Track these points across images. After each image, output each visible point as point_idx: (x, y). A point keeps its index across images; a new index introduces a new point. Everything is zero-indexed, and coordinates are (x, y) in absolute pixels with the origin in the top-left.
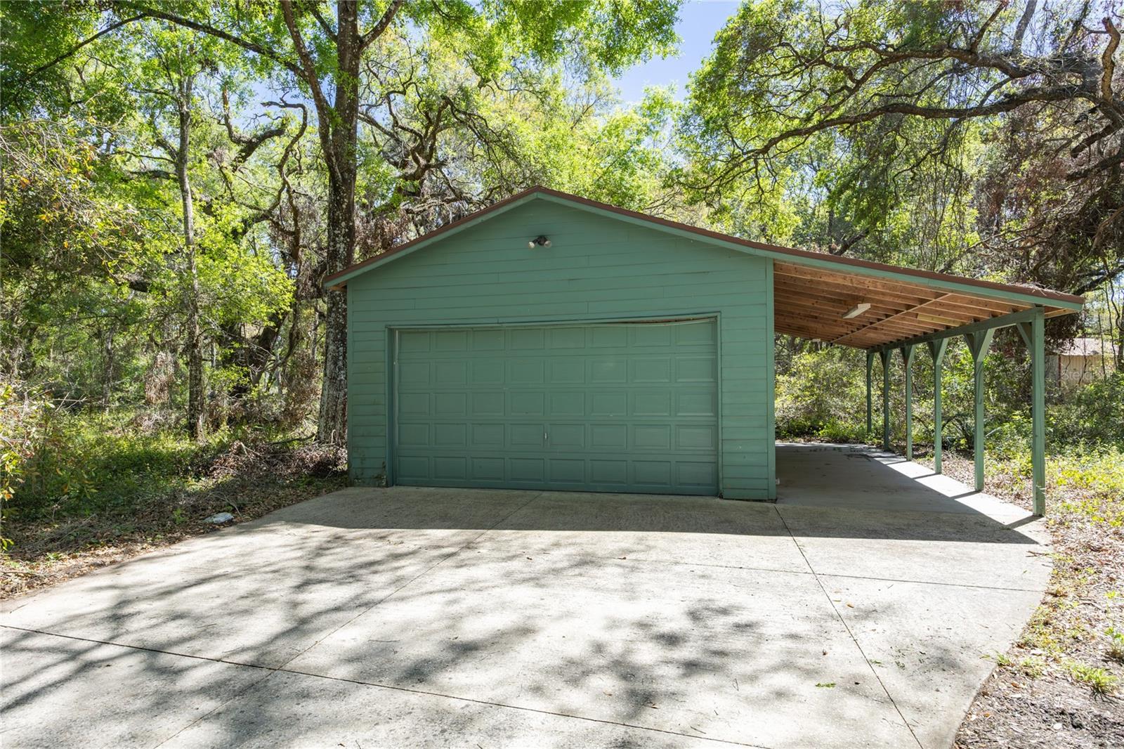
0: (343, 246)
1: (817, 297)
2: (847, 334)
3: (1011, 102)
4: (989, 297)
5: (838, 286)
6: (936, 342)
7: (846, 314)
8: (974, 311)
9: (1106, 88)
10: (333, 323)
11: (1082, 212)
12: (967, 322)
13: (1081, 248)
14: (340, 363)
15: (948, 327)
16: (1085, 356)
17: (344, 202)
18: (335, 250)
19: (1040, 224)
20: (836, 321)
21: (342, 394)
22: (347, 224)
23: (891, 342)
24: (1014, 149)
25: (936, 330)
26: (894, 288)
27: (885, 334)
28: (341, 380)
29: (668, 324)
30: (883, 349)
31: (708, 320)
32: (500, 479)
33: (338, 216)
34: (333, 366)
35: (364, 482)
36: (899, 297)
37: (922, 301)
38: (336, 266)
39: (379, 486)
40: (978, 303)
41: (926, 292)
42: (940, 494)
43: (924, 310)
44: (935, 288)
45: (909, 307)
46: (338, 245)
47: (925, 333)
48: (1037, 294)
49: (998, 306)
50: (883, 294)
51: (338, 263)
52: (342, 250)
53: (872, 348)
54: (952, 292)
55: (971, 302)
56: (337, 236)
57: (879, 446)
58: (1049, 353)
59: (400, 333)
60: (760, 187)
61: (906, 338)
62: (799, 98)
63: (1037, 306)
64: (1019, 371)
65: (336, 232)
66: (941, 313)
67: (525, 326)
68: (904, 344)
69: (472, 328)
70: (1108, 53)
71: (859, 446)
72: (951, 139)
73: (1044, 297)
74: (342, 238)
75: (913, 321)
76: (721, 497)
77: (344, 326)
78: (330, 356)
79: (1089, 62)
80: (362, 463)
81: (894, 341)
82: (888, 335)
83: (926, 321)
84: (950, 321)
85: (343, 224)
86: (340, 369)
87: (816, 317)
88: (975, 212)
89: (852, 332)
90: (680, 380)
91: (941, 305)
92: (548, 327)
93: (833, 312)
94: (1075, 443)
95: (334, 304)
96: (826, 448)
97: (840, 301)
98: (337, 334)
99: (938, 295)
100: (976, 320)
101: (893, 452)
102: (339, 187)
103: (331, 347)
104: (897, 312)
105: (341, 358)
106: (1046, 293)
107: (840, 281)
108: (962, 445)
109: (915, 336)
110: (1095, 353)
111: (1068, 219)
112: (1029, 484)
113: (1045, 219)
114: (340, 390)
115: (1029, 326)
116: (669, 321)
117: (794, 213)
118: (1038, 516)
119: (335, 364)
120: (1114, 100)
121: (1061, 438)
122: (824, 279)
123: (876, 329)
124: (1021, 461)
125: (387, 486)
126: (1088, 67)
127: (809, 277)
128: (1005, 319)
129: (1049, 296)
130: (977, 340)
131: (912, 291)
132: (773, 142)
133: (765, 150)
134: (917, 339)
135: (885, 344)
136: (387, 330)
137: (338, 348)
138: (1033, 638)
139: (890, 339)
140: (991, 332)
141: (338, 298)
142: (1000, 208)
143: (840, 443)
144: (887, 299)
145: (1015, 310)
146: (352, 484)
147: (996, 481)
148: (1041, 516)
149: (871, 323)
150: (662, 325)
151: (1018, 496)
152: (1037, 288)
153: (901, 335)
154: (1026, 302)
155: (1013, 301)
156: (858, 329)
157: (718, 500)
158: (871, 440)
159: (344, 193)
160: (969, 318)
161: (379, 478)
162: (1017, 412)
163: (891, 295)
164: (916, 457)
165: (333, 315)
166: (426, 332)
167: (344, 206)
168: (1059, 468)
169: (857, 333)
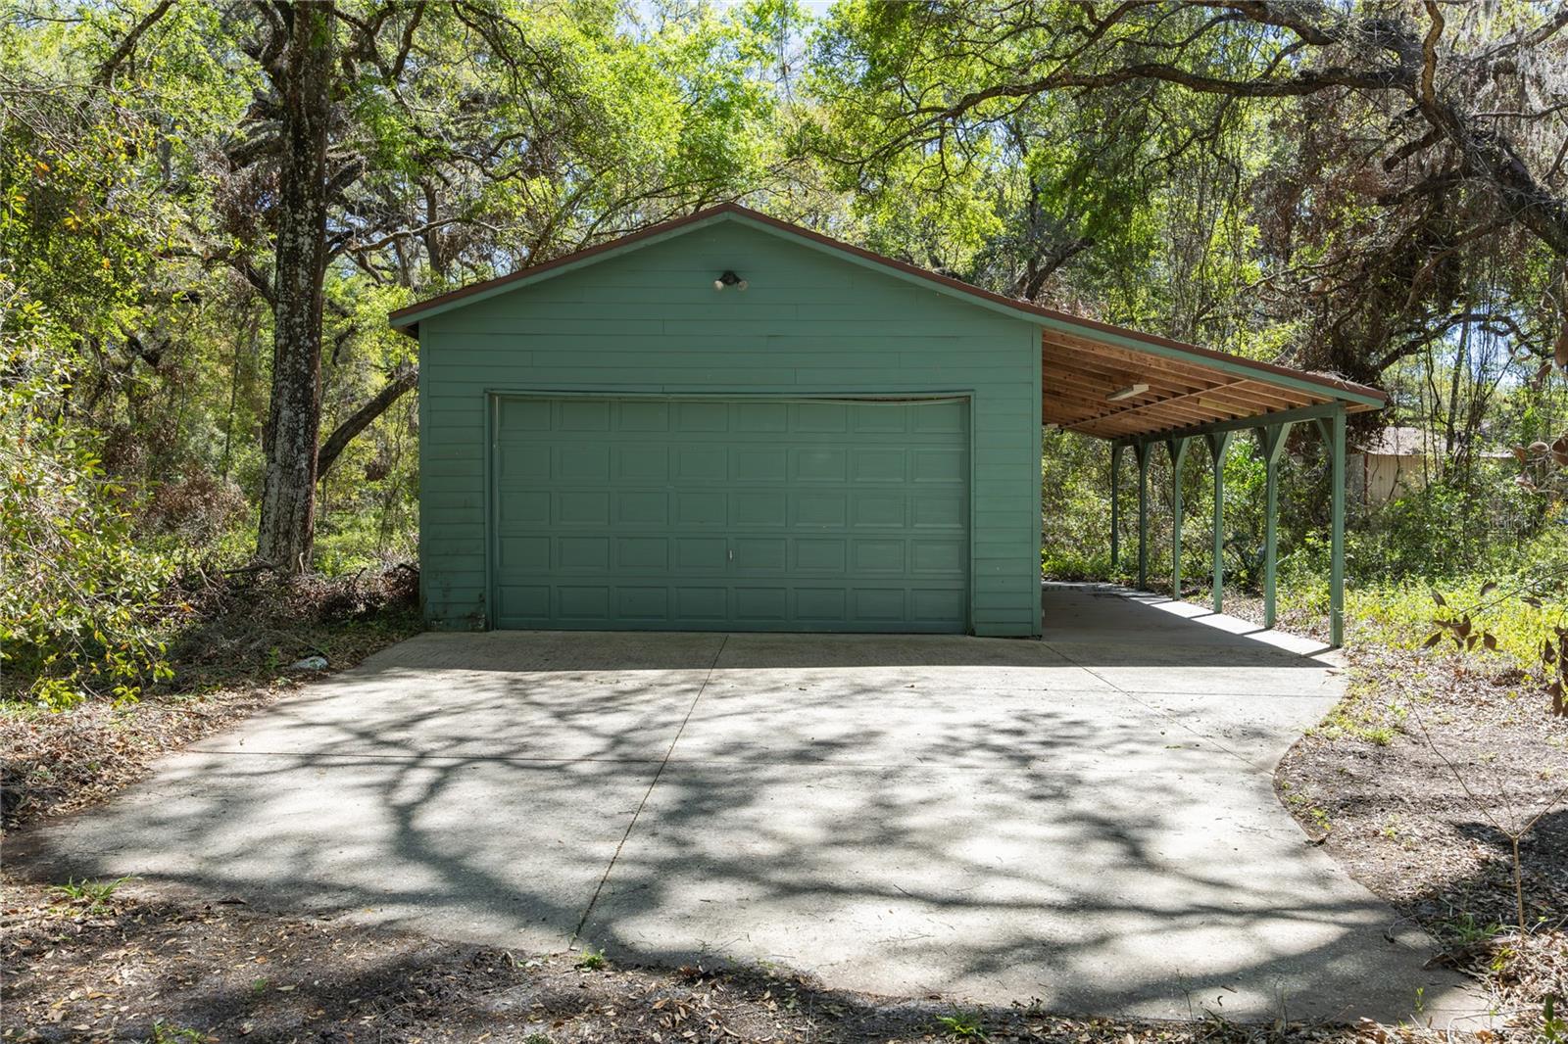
0: (308, 240)
1: (1073, 370)
2: (1093, 418)
3: (1307, 83)
4: (1286, 387)
5: (1109, 360)
6: (1217, 435)
7: (1114, 395)
8: (1272, 400)
9: (1427, 88)
10: (289, 371)
11: (1398, 247)
12: (1259, 412)
13: (1395, 298)
14: (300, 441)
15: (1234, 417)
16: (1397, 456)
17: (312, 166)
18: (296, 248)
19: (1343, 256)
20: (1084, 400)
21: (302, 493)
22: (317, 203)
23: (1152, 431)
24: (1310, 149)
25: (1217, 420)
26: (1180, 368)
27: (1148, 421)
28: (302, 469)
29: (903, 404)
30: (1141, 442)
31: (955, 401)
32: (661, 617)
33: (302, 189)
34: (287, 446)
35: (448, 625)
36: (1183, 378)
37: (1210, 385)
38: (297, 274)
39: (473, 630)
40: (1275, 392)
41: (1217, 376)
42: (1226, 632)
43: (1209, 395)
44: (1230, 373)
45: (1191, 390)
46: (300, 240)
47: (1202, 422)
48: (1339, 386)
49: (1297, 397)
50: (1164, 373)
51: (300, 270)
52: (306, 248)
53: (1120, 440)
54: (1249, 378)
55: (1267, 390)
56: (299, 223)
57: (1130, 584)
58: (1351, 449)
59: (501, 400)
60: (944, 168)
61: (1175, 427)
62: (1009, 34)
63: (1339, 400)
64: (1310, 478)
65: (299, 217)
66: (1229, 400)
67: (701, 398)
68: (1172, 436)
69: (620, 398)
70: (1430, 43)
71: (1102, 585)
72: (1223, 120)
73: (1345, 390)
74: (307, 228)
75: (1191, 406)
76: (973, 634)
77: (308, 379)
78: (283, 429)
79: (1408, 39)
80: (444, 596)
81: (1157, 430)
82: (1152, 422)
83: (1209, 407)
84: (1237, 410)
85: (310, 204)
86: (300, 451)
87: (1058, 394)
88: (1255, 230)
89: (1102, 415)
90: (917, 480)
91: (1231, 389)
92: (735, 401)
93: (1090, 389)
94: (1381, 579)
95: (290, 338)
96: (1053, 587)
97: (1103, 377)
98: (297, 390)
99: (1231, 381)
100: (1270, 410)
101: (1152, 591)
102: (304, 141)
103: (285, 413)
104: (1175, 395)
105: (301, 432)
106: (1348, 385)
107: (1116, 356)
108: (1243, 579)
109: (1188, 425)
110: (1415, 451)
111: (1378, 255)
112: (1325, 620)
113: (1349, 252)
114: (299, 487)
115: (1329, 423)
117: (992, 212)
118: (1336, 646)
119: (293, 441)
120: (1437, 102)
121: (1364, 572)
122: (1097, 352)
123: (1138, 413)
124: (1315, 592)
125: (487, 629)
126: (1407, 47)
127: (1078, 348)
128: (1303, 412)
129: (1352, 390)
130: (1270, 437)
131: (1202, 374)
132: (972, 100)
133: (957, 112)
134: (1190, 430)
135: (1142, 434)
136: (486, 395)
137: (297, 415)
138: (1332, 719)
139: (1151, 427)
140: (1287, 427)
141: (298, 330)
142: (1289, 232)
143: (1073, 581)
144: (1169, 379)
145: (1315, 402)
146: (427, 628)
147: (1288, 617)
148: (1338, 647)
149: (1135, 406)
150: (895, 404)
151: (1314, 631)
152: (1339, 379)
153: (1169, 424)
154: (1327, 395)
155: (1315, 394)
156: (1112, 412)
157: (969, 638)
158: (1117, 576)
159: (311, 150)
160: (1261, 407)
161: (473, 617)
162: (1311, 533)
163: (1174, 375)
164: (1185, 596)
165: (289, 357)
166: (545, 401)
167: (312, 173)
168: (1359, 604)
169: (1110, 418)
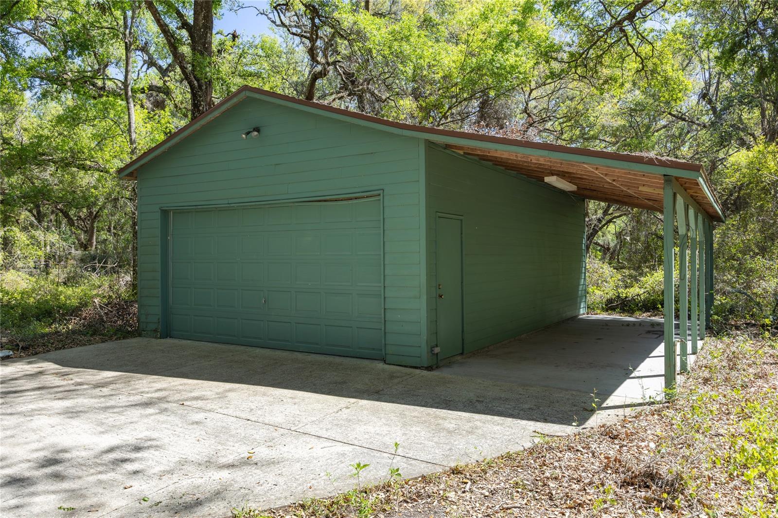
29: (350, 202)
32: (234, 336)
35: (147, 334)
39: (155, 338)
59: (173, 213)
63: (665, 175)
67: (250, 206)
69: (216, 208)
76: (385, 361)
80: (146, 318)
92: (267, 206)
116: (351, 199)
125: (160, 338)
136: (159, 211)
146: (140, 335)
150: (346, 202)
157: (381, 365)
159: (200, 97)
161: (155, 331)
166: (188, 212)
